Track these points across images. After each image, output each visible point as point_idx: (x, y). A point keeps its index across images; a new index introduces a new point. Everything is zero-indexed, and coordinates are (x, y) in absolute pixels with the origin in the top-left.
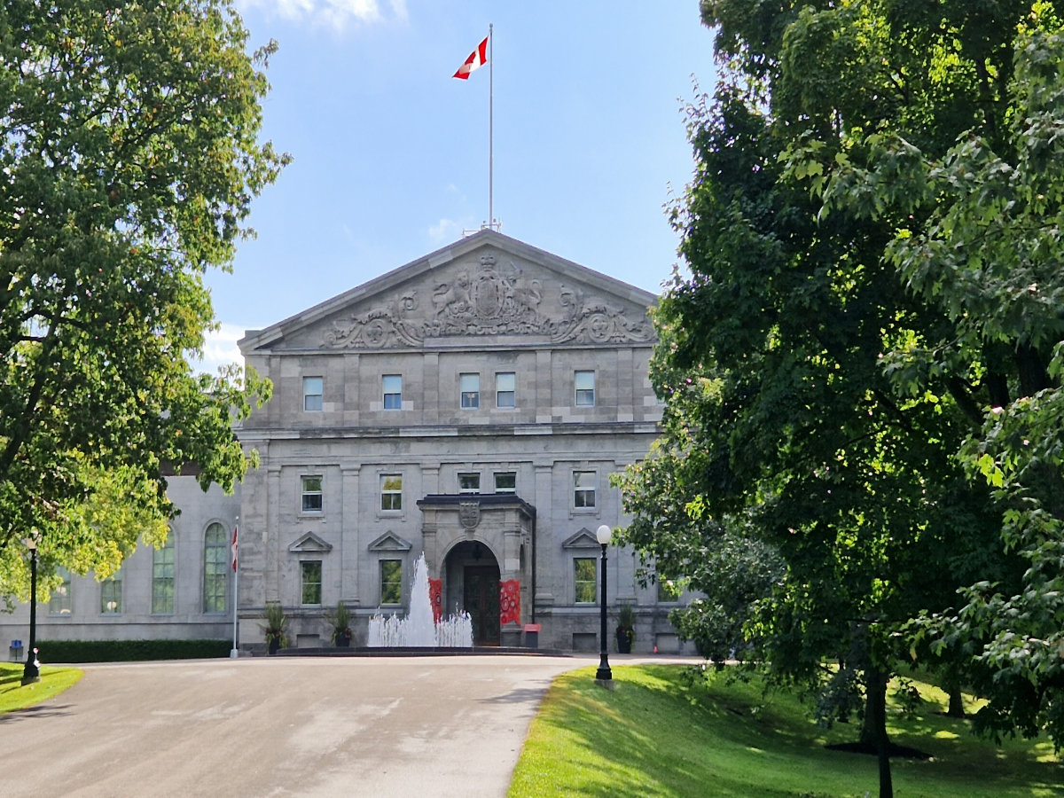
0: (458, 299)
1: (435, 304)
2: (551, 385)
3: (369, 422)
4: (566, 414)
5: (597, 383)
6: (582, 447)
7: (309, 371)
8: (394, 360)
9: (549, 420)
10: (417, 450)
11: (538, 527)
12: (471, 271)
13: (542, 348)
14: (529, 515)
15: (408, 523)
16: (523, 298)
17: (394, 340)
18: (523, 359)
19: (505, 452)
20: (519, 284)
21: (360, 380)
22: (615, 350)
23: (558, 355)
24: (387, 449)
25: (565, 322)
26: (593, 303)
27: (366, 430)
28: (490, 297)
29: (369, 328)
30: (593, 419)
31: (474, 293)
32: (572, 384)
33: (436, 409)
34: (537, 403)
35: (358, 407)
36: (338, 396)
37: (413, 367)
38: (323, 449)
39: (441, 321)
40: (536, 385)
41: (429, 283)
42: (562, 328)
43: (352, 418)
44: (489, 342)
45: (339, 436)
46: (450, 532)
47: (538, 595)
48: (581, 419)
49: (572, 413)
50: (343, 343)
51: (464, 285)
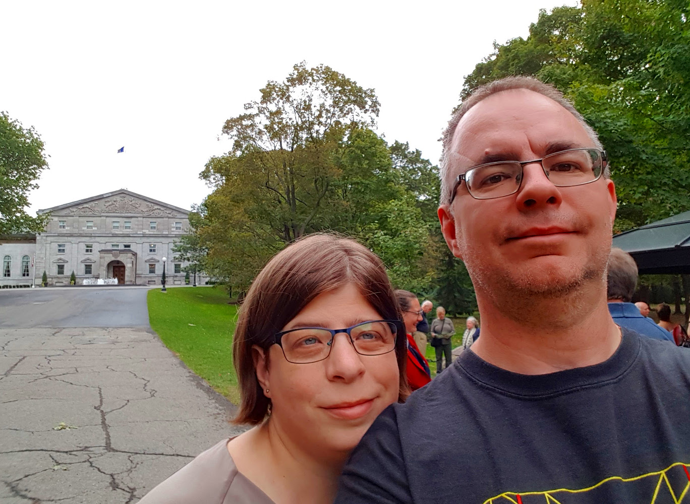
0: (113, 204)
1: (105, 205)
2: (142, 225)
3: (81, 232)
4: (147, 232)
5: (157, 225)
6: (152, 240)
7: (60, 220)
8: (91, 218)
9: (142, 233)
10: (98, 239)
11: (137, 257)
12: (118, 198)
13: (140, 217)
14: (135, 254)
15: (95, 256)
16: (134, 205)
17: (91, 213)
18: (133, 219)
19: (127, 241)
20: (133, 202)
21: (79, 222)
22: (163, 218)
23: (144, 219)
24: (88, 239)
25: (147, 211)
26: (156, 207)
27: (81, 234)
28: (124, 204)
29: (83, 210)
30: (156, 233)
31: (118, 204)
32: (149, 225)
33: (105, 230)
34: (138, 229)
35: (78, 228)
36: (72, 226)
37: (97, 220)
38: (66, 238)
39: (107, 209)
40: (138, 225)
41: (103, 200)
42: (146, 213)
43: (76, 231)
44: (123, 215)
45: (71, 235)
46: (110, 258)
47: (137, 272)
48: (152, 233)
49: (149, 231)
50: (73, 213)
51: (115, 201)
